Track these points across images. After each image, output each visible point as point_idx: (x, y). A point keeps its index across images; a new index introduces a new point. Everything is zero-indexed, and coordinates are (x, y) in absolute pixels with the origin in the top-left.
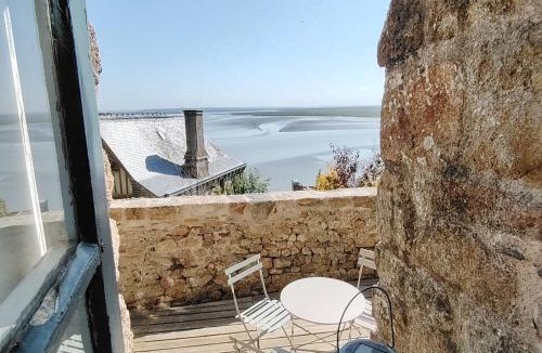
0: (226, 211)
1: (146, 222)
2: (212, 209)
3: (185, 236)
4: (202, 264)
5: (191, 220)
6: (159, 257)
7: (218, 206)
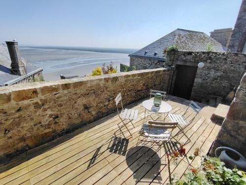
0: (103, 82)
1: (71, 90)
2: (98, 81)
3: (88, 94)
4: (95, 105)
5: (91, 87)
6: (79, 105)
7: (100, 80)
